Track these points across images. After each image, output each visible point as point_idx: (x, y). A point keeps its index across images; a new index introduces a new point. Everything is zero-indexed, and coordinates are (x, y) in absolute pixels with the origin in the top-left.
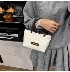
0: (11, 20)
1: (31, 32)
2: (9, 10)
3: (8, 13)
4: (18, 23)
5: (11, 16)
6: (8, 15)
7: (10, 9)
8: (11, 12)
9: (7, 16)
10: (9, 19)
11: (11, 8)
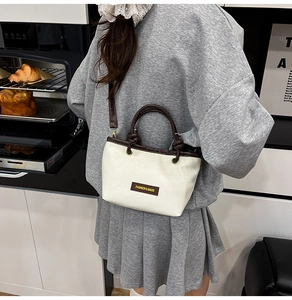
0: (25, 110)
1: (129, 152)
2: (17, 75)
3: (14, 83)
4: (48, 120)
5: (25, 95)
6: (15, 92)
7: (22, 69)
8: (25, 80)
9: (12, 93)
10: (15, 105)
11: (27, 68)
